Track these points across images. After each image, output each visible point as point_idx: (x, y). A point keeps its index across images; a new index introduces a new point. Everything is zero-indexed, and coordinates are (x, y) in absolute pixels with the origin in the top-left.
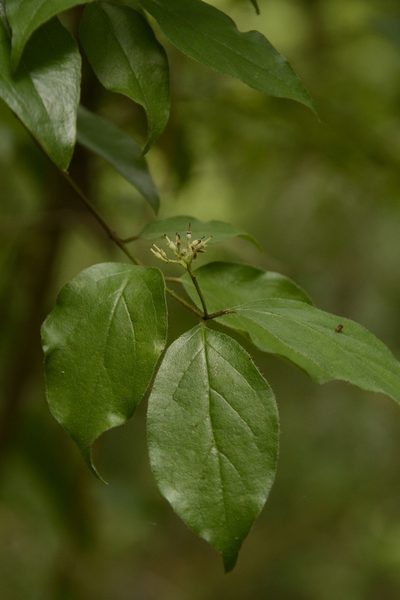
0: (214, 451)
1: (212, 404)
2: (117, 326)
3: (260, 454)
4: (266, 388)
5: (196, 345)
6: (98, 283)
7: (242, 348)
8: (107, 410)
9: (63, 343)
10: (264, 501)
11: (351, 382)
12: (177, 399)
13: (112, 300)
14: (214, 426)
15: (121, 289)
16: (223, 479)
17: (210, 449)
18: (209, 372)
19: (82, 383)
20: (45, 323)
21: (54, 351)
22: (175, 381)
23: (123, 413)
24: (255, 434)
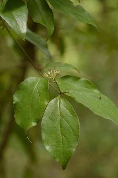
0: (61, 135)
1: (60, 121)
2: (35, 96)
3: (74, 136)
4: (76, 117)
5: (57, 102)
6: (30, 83)
7: (70, 104)
8: (31, 121)
9: (19, 101)
10: (75, 150)
11: (100, 116)
12: (50, 119)
13: (34, 88)
14: (61, 127)
15: (36, 85)
16: (63, 143)
17: (59, 134)
18: (60, 111)
19: (24, 113)
20: (14, 95)
21: (17, 103)
22: (50, 113)
23: (36, 122)
24: (73, 130)
